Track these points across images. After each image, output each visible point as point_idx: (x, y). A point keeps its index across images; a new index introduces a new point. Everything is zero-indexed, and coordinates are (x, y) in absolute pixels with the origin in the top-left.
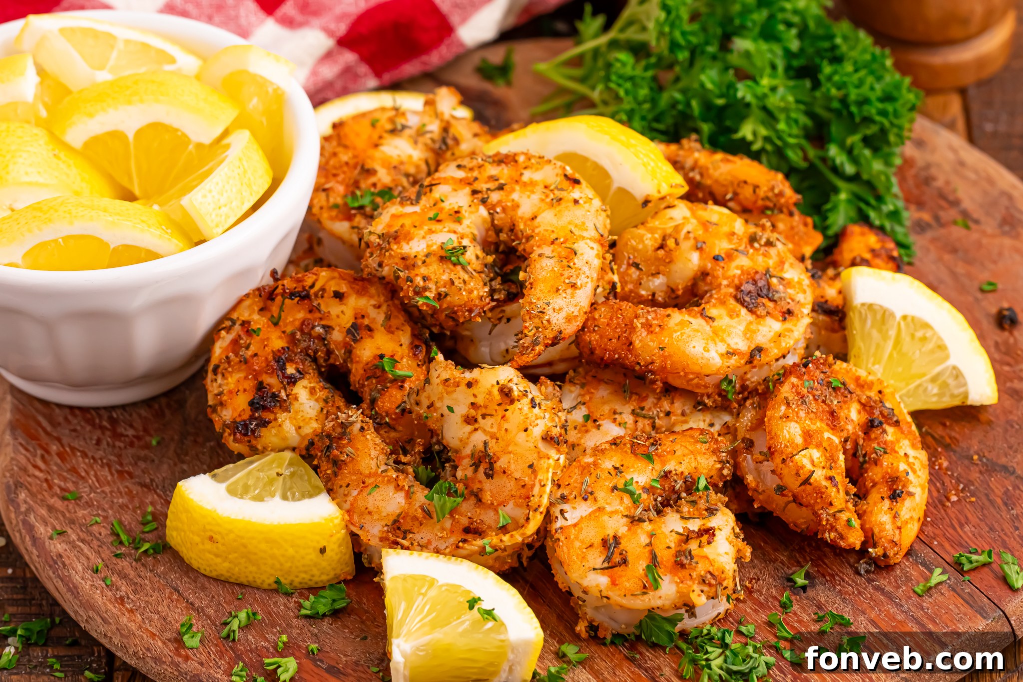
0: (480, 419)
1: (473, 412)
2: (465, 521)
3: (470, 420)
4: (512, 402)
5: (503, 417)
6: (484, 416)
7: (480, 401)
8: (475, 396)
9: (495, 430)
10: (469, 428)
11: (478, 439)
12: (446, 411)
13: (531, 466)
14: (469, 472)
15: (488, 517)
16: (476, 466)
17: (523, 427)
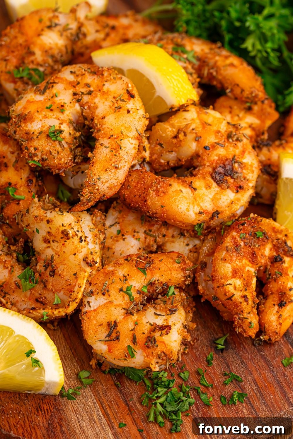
0: (51, 242)
1: (48, 237)
2: (37, 295)
3: (47, 241)
4: (68, 239)
5: (63, 244)
6: (53, 241)
7: (53, 231)
8: (50, 228)
9: (58, 250)
10: (45, 245)
11: (49, 252)
12: (35, 231)
13: (75, 274)
14: (43, 269)
15: (49, 296)
16: (46, 267)
17: (74, 253)
